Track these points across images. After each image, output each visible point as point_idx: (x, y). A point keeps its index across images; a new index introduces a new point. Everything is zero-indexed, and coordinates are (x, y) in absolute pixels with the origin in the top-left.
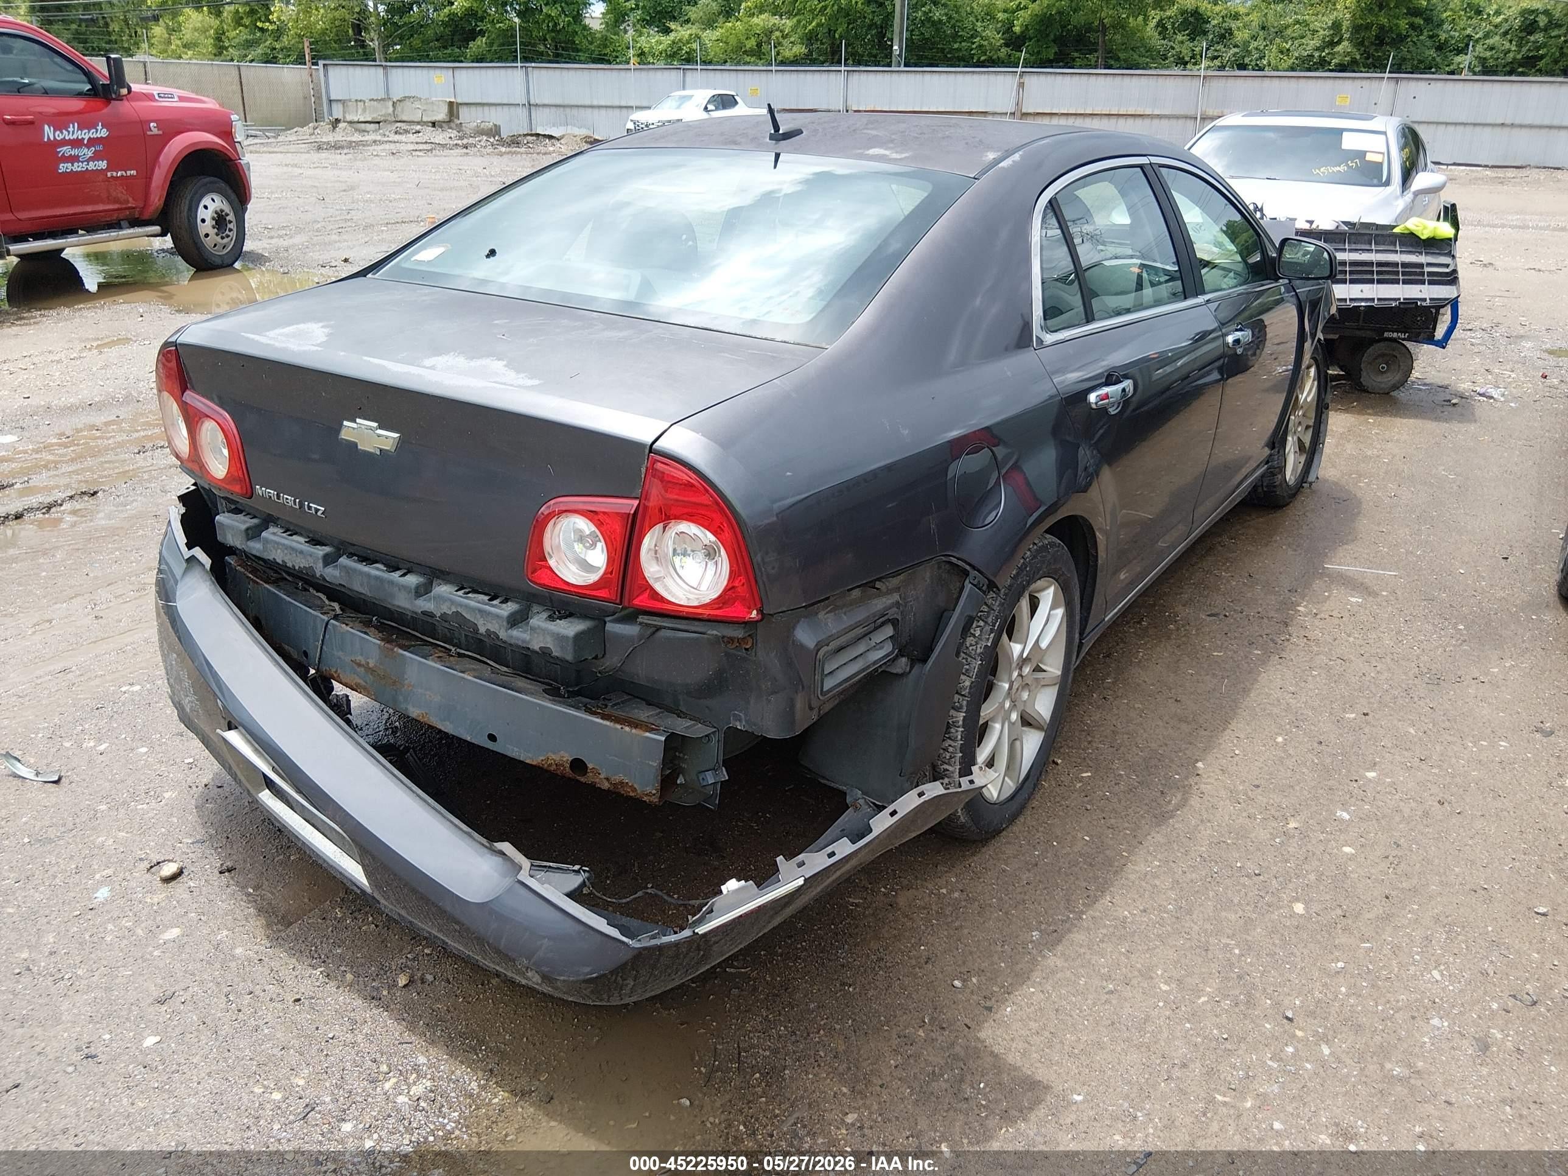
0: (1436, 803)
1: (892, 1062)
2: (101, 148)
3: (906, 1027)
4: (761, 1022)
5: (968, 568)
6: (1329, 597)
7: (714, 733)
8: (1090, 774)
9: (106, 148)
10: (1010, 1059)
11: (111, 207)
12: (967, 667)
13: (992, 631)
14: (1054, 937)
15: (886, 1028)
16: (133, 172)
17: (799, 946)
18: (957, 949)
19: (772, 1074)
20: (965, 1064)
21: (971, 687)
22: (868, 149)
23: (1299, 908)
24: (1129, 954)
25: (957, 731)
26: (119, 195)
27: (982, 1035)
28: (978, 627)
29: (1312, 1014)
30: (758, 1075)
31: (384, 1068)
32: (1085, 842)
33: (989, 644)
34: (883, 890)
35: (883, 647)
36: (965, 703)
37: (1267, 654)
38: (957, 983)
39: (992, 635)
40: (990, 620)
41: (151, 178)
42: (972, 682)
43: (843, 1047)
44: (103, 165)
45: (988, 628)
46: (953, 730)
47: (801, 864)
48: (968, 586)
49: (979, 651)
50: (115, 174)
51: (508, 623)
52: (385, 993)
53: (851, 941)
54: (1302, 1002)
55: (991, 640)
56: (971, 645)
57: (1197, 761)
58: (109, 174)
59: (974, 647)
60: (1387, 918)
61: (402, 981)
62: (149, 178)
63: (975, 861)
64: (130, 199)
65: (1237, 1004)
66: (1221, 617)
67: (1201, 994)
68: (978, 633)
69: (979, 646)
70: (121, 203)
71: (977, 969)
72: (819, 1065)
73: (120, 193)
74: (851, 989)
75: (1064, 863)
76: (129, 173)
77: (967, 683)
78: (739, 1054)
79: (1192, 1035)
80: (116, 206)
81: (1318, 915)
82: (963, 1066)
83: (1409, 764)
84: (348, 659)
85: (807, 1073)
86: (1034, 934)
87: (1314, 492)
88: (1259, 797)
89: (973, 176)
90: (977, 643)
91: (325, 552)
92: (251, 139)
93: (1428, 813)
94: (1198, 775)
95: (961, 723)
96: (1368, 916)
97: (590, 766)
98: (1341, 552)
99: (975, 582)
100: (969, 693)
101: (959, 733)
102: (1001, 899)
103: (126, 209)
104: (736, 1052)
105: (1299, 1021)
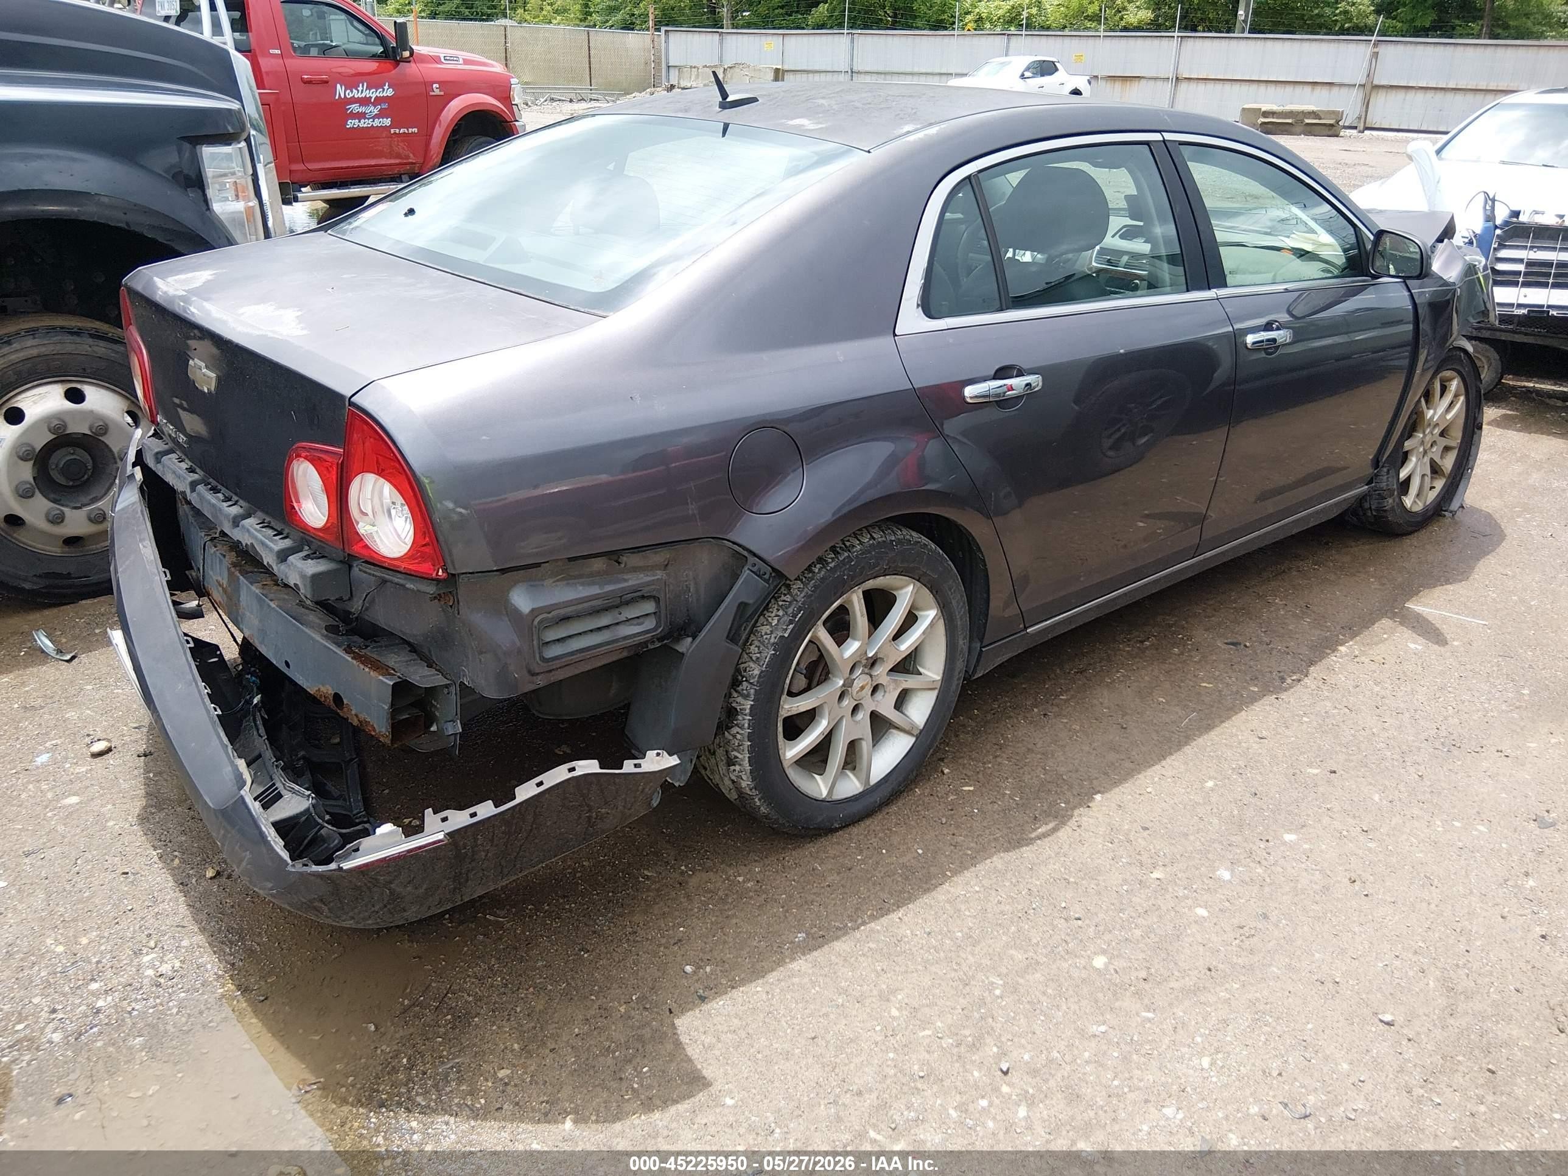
0: (1346, 881)
1: (576, 1030)
2: (385, 106)
3: (612, 1000)
4: (485, 970)
5: (745, 553)
6: (1386, 639)
7: (447, 686)
8: (972, 788)
9: (391, 107)
10: (690, 1051)
11: (393, 161)
12: (758, 655)
13: (791, 622)
14: (818, 940)
15: (593, 997)
16: (415, 130)
17: (567, 907)
18: (714, 936)
19: (462, 1019)
20: (643, 1046)
21: (760, 677)
22: (792, 119)
23: (1099, 962)
24: (882, 973)
25: (744, 719)
26: (401, 151)
27: (678, 1022)
28: (777, 616)
29: (1034, 1072)
30: (449, 1017)
31: (152, 944)
32: (916, 855)
33: (786, 635)
34: (683, 868)
35: (642, 623)
36: (752, 691)
37: (1266, 691)
38: (688, 969)
39: (791, 626)
40: (790, 610)
41: (431, 136)
42: (762, 672)
43: (542, 1007)
44: (387, 122)
45: (786, 618)
46: (740, 717)
47: (444, 820)
48: (746, 573)
49: (772, 640)
50: (397, 131)
51: (278, 557)
52: (194, 881)
53: (618, 911)
54: (1032, 1058)
55: (789, 631)
56: (766, 634)
57: (1099, 792)
58: (392, 131)
59: (768, 636)
60: (1196, 990)
61: (210, 873)
62: (430, 136)
63: (792, 856)
64: (411, 155)
65: (959, 1045)
66: (1242, 646)
67: (928, 1026)
68: (775, 622)
69: (773, 636)
70: (401, 158)
71: (719, 959)
72: (509, 1020)
73: (401, 148)
74: (586, 955)
75: (880, 872)
76: (410, 130)
77: (757, 672)
78: (448, 993)
79: (888, 1066)
80: (398, 161)
81: (1116, 972)
82: (640, 1048)
83: (1345, 833)
84: (215, 578)
85: (494, 1024)
86: (799, 935)
87: (1456, 523)
88: (1140, 840)
89: (867, 149)
90: (772, 632)
91: (193, 479)
92: (592, 102)
93: (1328, 889)
94: (1089, 807)
95: (748, 711)
96: (1173, 984)
97: (345, 701)
98: (1438, 591)
99: (755, 569)
100: (758, 682)
101: (747, 721)
102: (791, 896)
103: (406, 164)
104: (445, 992)
105: (1014, 1076)
